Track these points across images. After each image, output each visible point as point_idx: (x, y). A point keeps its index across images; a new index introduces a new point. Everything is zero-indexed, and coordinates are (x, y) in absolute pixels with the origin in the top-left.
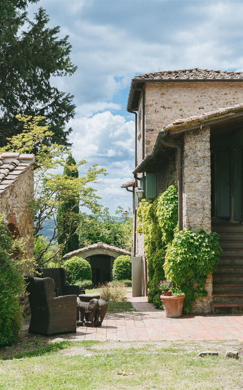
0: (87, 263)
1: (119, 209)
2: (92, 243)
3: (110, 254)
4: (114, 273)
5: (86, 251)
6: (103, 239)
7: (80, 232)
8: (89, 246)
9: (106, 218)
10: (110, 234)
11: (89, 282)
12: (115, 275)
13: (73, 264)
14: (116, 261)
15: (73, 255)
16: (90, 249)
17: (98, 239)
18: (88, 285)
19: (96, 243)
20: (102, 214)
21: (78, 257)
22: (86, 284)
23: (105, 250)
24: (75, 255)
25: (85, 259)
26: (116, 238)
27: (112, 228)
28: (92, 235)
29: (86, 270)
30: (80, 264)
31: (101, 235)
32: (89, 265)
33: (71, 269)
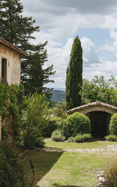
0: (87, 118)
1: (111, 78)
2: (91, 102)
3: (107, 111)
4: (110, 128)
5: (86, 108)
6: (100, 99)
7: (82, 93)
8: (89, 104)
9: (102, 84)
10: (105, 96)
11: (88, 135)
12: (112, 130)
13: (74, 119)
14: (112, 118)
15: (75, 111)
16: (90, 106)
17: (96, 99)
18: (87, 138)
19: (95, 101)
20: (99, 81)
21: (79, 113)
22: (85, 137)
23: (103, 108)
24: (77, 111)
25: (86, 115)
26: (109, 99)
27: (106, 91)
28: (92, 96)
29: (86, 124)
30: (81, 119)
31: (98, 96)
32: (89, 120)
33: (73, 123)
